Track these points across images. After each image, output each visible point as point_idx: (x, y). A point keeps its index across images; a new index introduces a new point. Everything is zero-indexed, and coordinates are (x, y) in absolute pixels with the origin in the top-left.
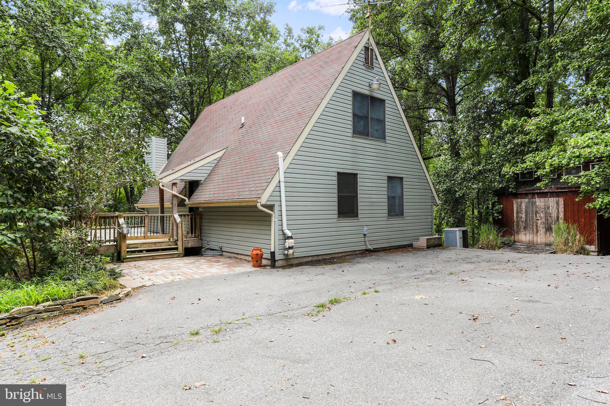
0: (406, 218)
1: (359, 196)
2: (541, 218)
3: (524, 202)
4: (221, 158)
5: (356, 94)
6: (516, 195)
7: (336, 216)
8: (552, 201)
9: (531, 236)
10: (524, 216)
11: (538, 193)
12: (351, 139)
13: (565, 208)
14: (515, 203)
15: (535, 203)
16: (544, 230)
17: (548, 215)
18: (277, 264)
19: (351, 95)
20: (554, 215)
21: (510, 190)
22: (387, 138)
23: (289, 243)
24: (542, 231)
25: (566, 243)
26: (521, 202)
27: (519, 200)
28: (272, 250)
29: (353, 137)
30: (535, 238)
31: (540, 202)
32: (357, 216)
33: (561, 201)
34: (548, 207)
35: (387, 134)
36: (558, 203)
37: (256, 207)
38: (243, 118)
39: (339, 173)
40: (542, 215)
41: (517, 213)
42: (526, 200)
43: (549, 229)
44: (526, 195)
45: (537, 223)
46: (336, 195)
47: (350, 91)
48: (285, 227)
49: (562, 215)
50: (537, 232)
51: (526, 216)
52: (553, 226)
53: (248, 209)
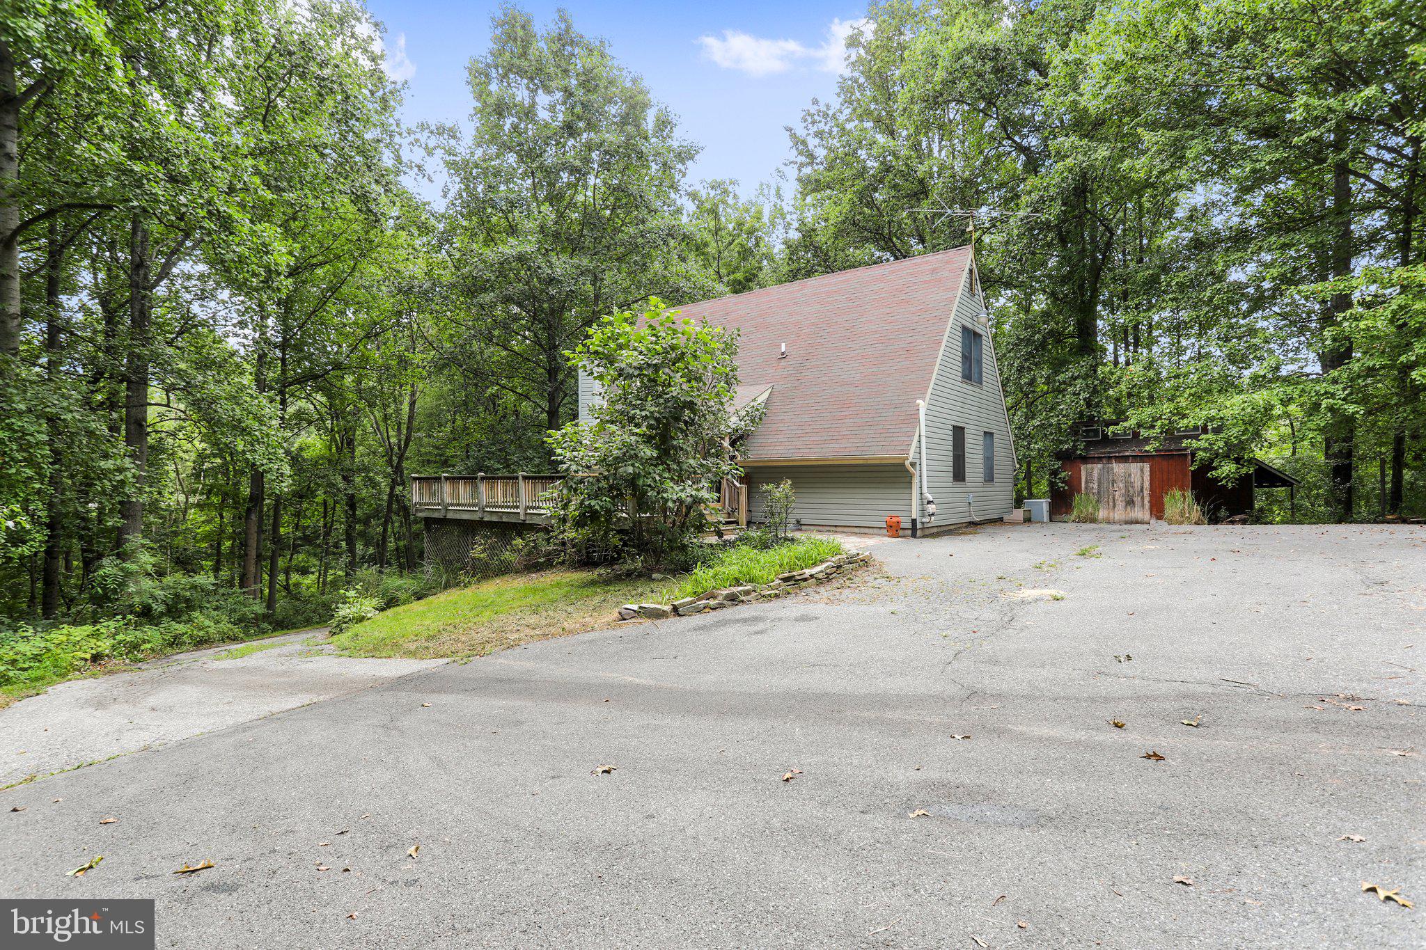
0: (996, 485)
1: (967, 455)
2: (1120, 489)
3: (1097, 468)
4: (768, 399)
5: (965, 329)
6: (1085, 459)
7: (951, 479)
8: (1134, 467)
9: (1106, 512)
10: (1095, 486)
11: (1115, 457)
12: (960, 384)
13: (1151, 475)
14: (1084, 469)
15: (1112, 469)
16: (1123, 504)
17: (1129, 485)
18: (919, 533)
19: (960, 330)
20: (1137, 485)
21: (1079, 452)
22: (984, 383)
23: (931, 508)
24: (1120, 504)
25: (1182, 514)
26: (1093, 469)
27: (1089, 466)
28: (914, 517)
29: (962, 382)
30: (1111, 514)
31: (1118, 468)
32: (964, 480)
33: (1147, 467)
34: (1130, 475)
35: (984, 379)
36: (1142, 470)
37: (903, 465)
38: (783, 345)
39: (954, 427)
40: (1121, 485)
41: (1087, 482)
42: (1100, 466)
43: (1130, 503)
44: (1099, 459)
45: (1114, 496)
46: (951, 454)
47: (960, 324)
48: (925, 490)
49: (1147, 485)
50: (1114, 506)
51: (1100, 484)
52: (1135, 499)
53: (860, 469)
